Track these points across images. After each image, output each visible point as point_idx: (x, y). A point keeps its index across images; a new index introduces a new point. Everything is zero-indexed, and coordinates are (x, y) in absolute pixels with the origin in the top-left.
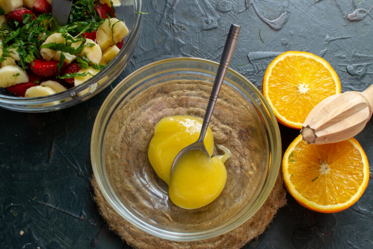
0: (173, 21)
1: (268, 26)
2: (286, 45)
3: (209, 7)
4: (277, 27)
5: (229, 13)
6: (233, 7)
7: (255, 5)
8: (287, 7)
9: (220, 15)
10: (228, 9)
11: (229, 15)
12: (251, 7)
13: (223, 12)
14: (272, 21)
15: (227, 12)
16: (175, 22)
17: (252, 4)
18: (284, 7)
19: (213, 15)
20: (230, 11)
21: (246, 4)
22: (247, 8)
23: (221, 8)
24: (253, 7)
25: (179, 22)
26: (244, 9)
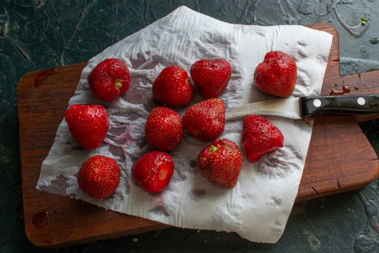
0: (253, 18)
1: (348, 32)
2: (365, 52)
3: (290, 7)
4: (357, 33)
5: (311, 15)
6: (314, 10)
7: (336, 10)
8: (369, 15)
9: (301, 17)
10: (310, 12)
11: (310, 17)
12: (333, 11)
13: (304, 14)
14: (353, 27)
15: (308, 14)
16: (255, 19)
17: (334, 9)
18: (365, 15)
19: (294, 16)
20: (311, 13)
21: (327, 8)
22: (328, 12)
23: (302, 10)
24: (335, 11)
25: (260, 20)
26: (326, 12)
